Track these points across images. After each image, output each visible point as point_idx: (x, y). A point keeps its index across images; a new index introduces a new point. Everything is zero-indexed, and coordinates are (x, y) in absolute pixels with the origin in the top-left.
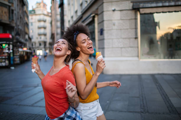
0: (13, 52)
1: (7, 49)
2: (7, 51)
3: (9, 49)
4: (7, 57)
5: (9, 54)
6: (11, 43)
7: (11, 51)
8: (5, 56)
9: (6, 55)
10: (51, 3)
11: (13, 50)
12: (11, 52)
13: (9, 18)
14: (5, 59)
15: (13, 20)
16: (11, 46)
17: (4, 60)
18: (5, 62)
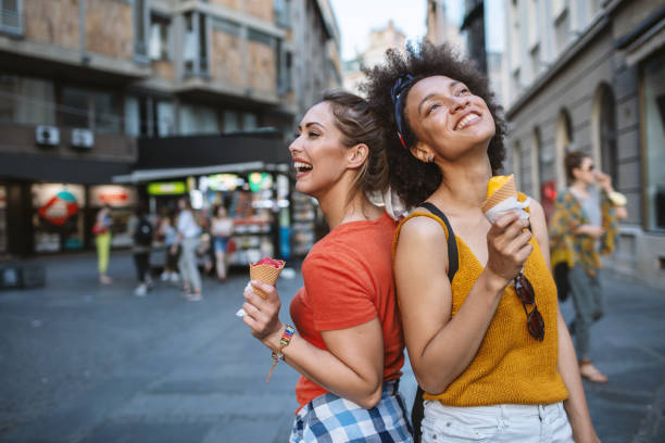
0: (291, 209)
1: (268, 194)
2: (268, 204)
3: (275, 196)
4: (266, 228)
5: (275, 215)
6: (283, 167)
7: (284, 203)
8: (260, 224)
9: (264, 217)
10: (427, 23)
11: (289, 198)
12: (282, 209)
13: (279, 82)
14: (259, 235)
15: (290, 91)
16: (283, 182)
17: (254, 241)
18: (258, 247)
